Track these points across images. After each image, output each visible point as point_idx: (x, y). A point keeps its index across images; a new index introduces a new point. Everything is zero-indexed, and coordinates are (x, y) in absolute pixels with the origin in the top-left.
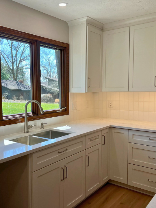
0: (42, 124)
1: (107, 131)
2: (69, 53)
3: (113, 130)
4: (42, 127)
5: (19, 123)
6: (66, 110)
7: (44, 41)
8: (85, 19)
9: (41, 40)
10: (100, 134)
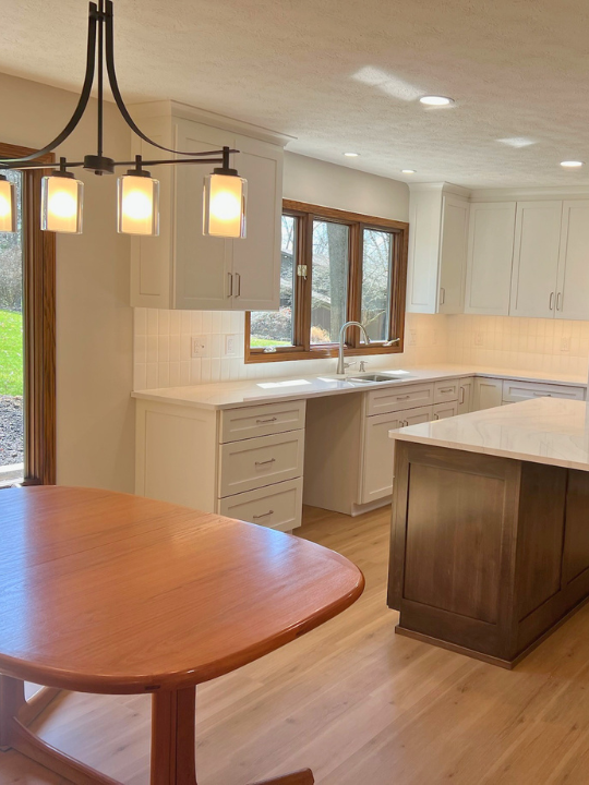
0: (362, 363)
1: (468, 381)
2: (407, 240)
3: (480, 381)
4: (362, 368)
5: (327, 357)
6: (397, 344)
7: (371, 221)
8: (441, 186)
9: (365, 221)
10: (456, 383)
